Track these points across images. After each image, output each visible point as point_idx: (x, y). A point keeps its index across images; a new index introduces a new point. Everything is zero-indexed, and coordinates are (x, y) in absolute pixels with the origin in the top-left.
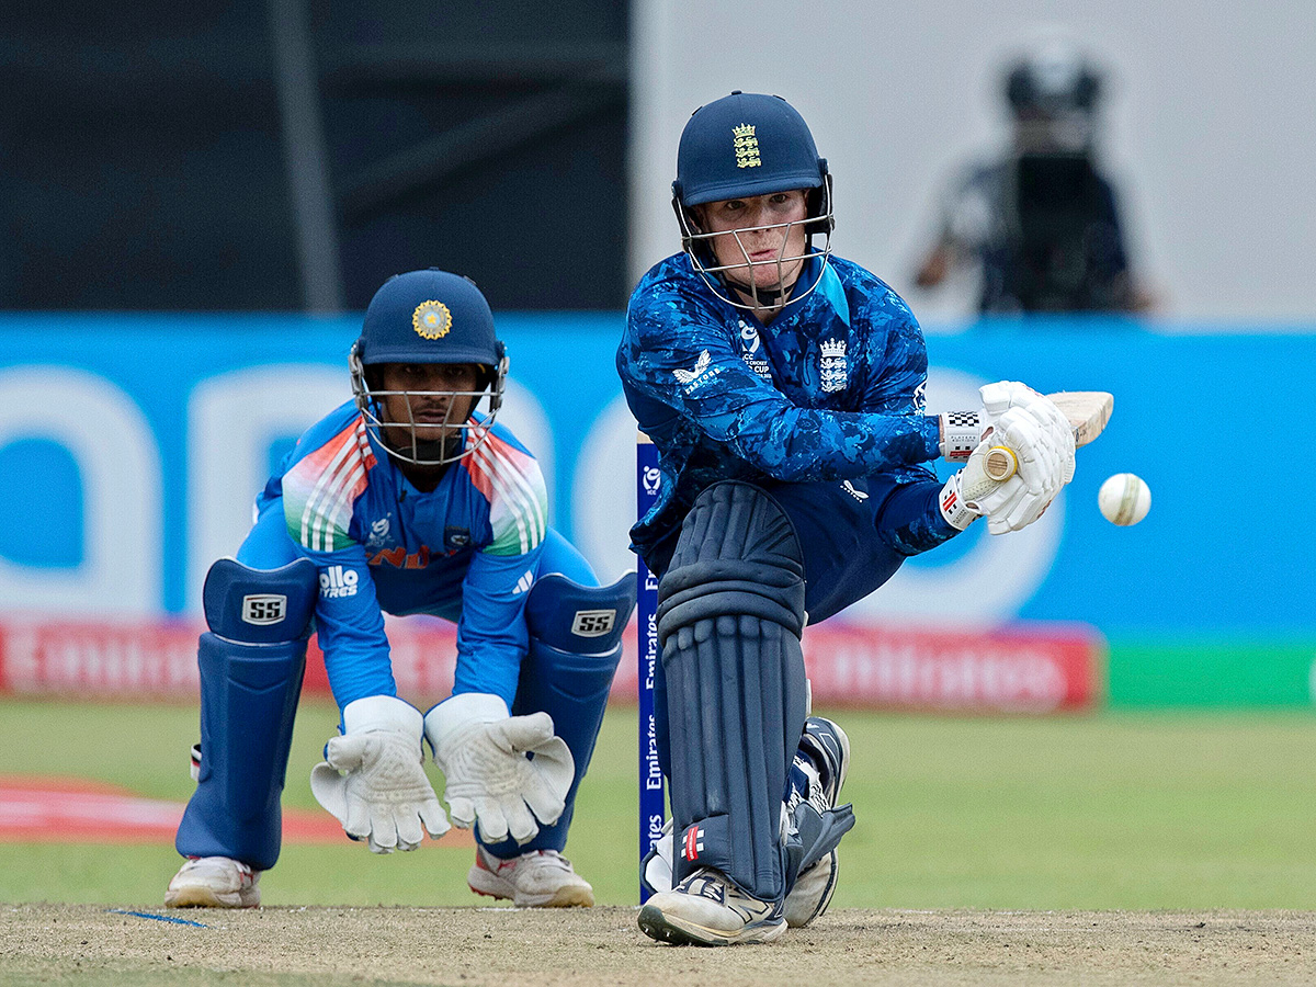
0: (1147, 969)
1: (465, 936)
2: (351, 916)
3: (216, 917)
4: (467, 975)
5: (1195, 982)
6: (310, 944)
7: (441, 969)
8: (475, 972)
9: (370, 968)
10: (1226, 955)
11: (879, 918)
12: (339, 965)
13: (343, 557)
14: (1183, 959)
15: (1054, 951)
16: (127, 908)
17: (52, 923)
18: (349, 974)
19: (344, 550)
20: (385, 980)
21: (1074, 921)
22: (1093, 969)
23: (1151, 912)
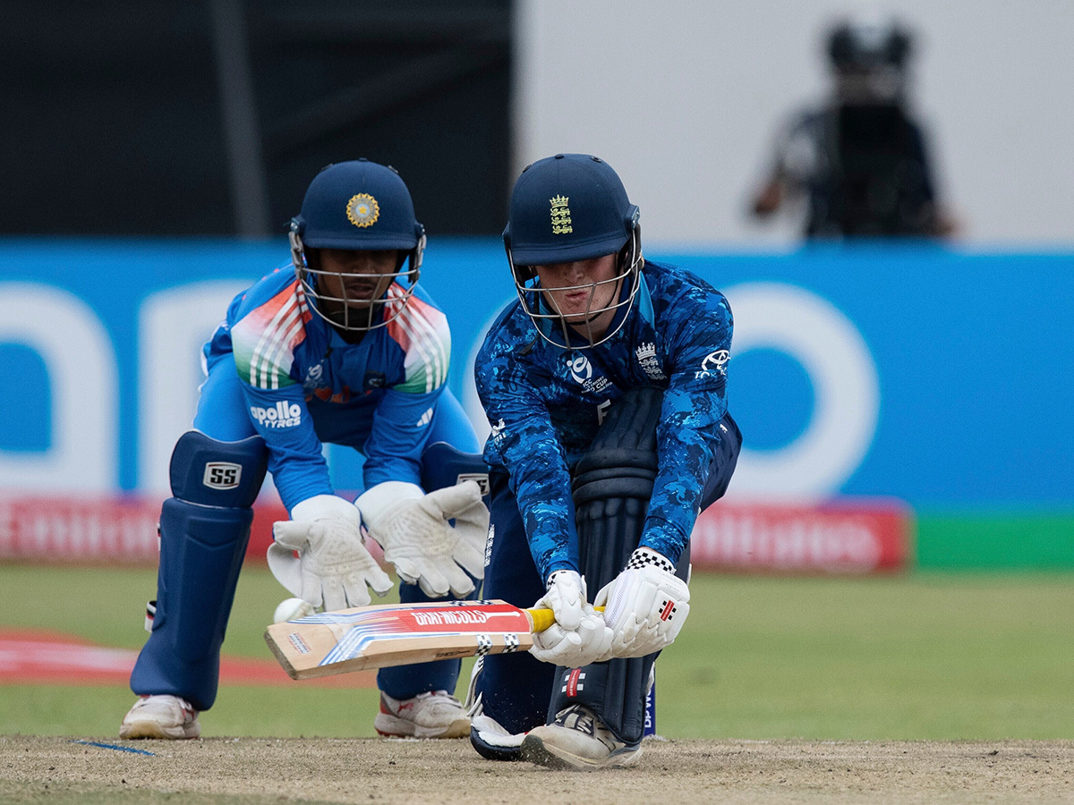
0: (949, 790)
1: (373, 763)
2: (277, 746)
3: (163, 746)
4: (374, 795)
5: (989, 801)
6: (242, 770)
7: (353, 791)
8: (381, 793)
9: (293, 790)
10: (1015, 778)
11: (723, 747)
12: (267, 787)
13: (286, 393)
14: (979, 782)
15: (870, 774)
16: (88, 739)
17: (25, 752)
18: (275, 795)
19: (287, 388)
20: (306, 800)
21: (887, 749)
22: (903, 791)
23: (952, 742)
